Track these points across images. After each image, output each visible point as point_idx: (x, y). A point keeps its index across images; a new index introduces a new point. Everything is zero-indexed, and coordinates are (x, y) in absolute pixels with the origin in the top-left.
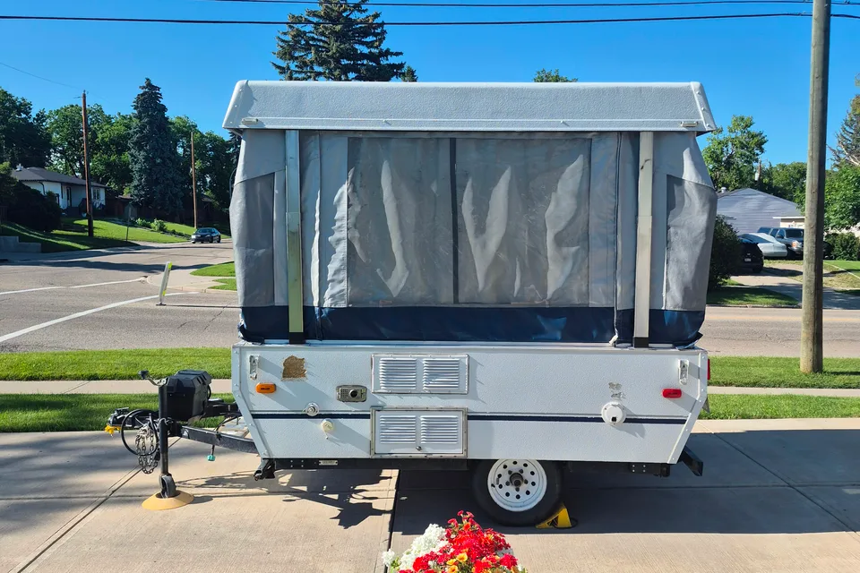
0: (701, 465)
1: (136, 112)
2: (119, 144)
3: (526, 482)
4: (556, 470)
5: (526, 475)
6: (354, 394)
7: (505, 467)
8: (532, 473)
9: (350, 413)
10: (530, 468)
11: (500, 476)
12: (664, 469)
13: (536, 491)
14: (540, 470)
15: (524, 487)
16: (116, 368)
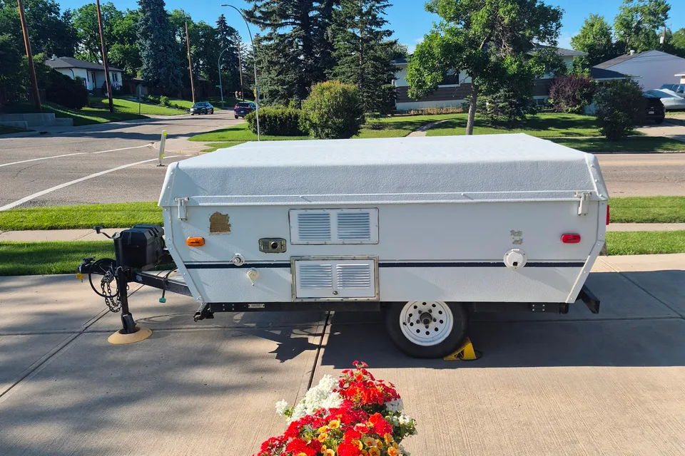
0: (598, 303)
1: (140, 7)
3: (435, 320)
4: (460, 309)
5: (435, 314)
6: (274, 246)
7: (415, 307)
8: (440, 313)
9: (272, 263)
10: (438, 308)
11: (411, 315)
12: (563, 308)
13: (444, 328)
14: (448, 311)
15: (432, 325)
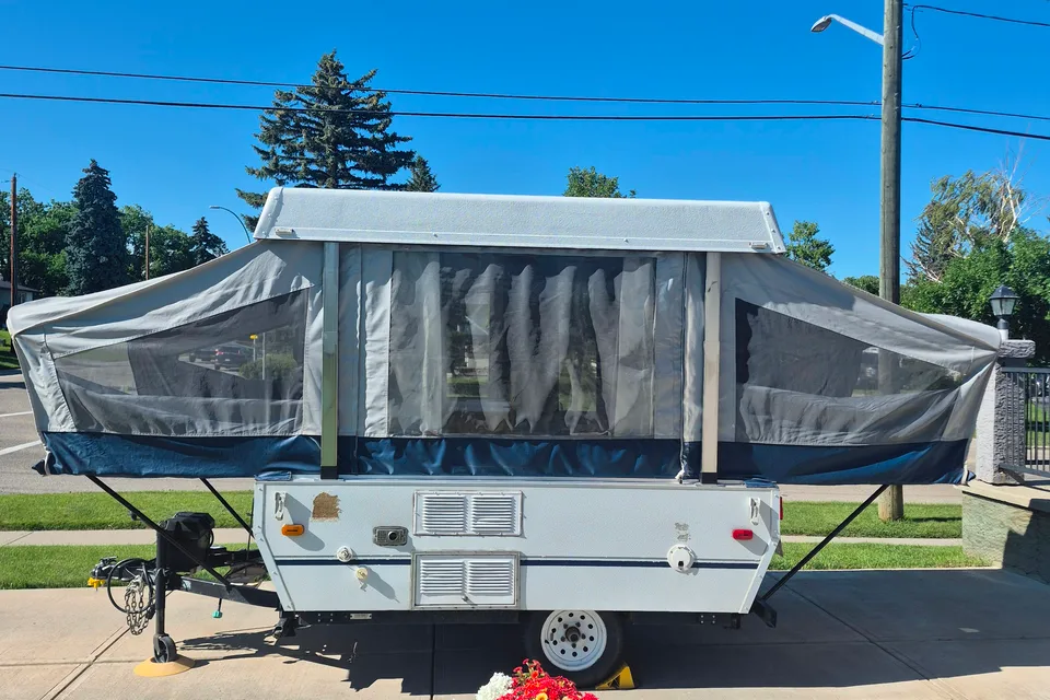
0: (774, 615)
1: (76, 200)
2: (53, 240)
3: (584, 637)
4: (614, 620)
5: (584, 629)
6: (393, 537)
7: (560, 620)
8: (591, 626)
9: (388, 558)
10: (588, 621)
11: (554, 630)
12: (736, 617)
13: (596, 645)
14: (600, 623)
15: (581, 643)
16: (66, 516)
